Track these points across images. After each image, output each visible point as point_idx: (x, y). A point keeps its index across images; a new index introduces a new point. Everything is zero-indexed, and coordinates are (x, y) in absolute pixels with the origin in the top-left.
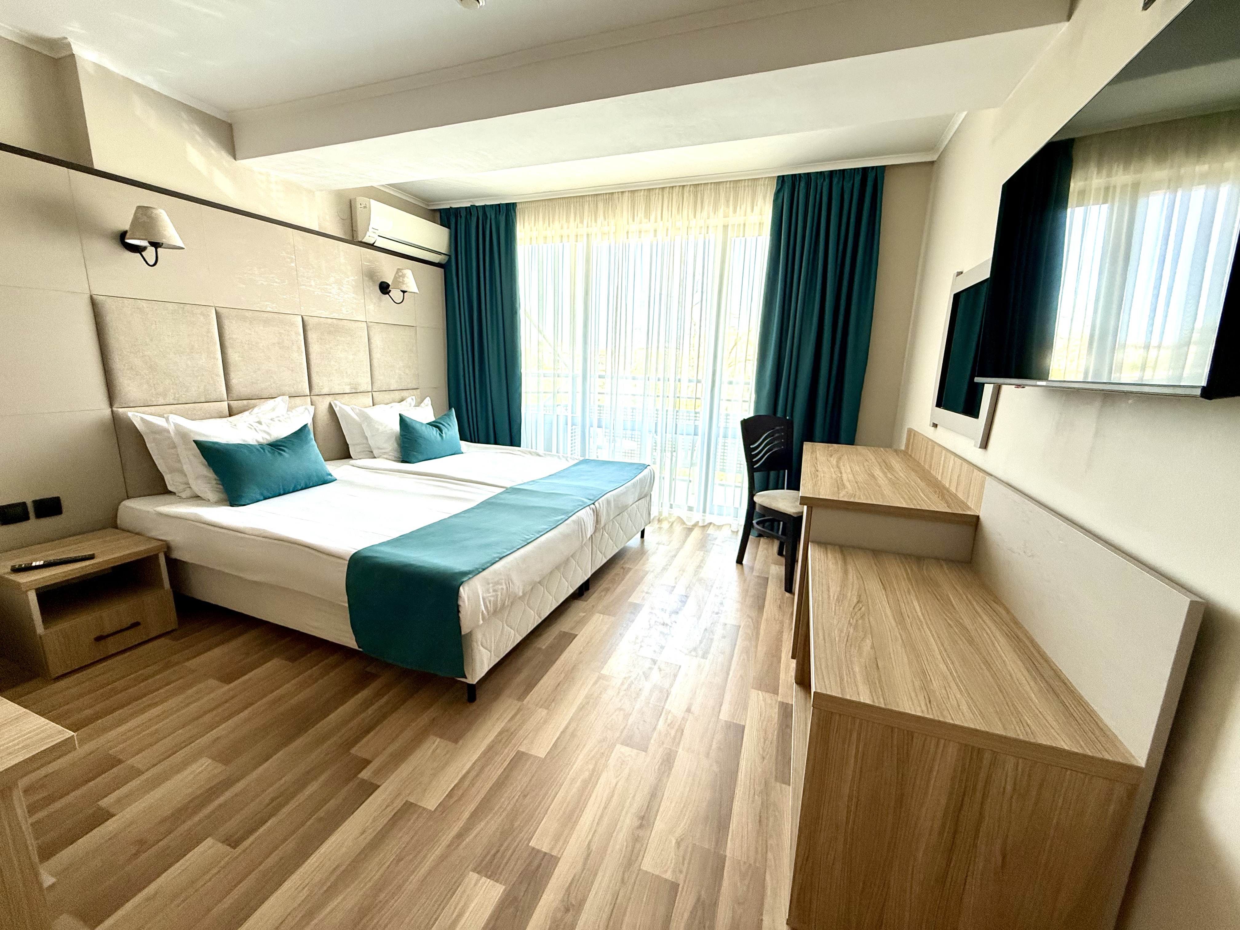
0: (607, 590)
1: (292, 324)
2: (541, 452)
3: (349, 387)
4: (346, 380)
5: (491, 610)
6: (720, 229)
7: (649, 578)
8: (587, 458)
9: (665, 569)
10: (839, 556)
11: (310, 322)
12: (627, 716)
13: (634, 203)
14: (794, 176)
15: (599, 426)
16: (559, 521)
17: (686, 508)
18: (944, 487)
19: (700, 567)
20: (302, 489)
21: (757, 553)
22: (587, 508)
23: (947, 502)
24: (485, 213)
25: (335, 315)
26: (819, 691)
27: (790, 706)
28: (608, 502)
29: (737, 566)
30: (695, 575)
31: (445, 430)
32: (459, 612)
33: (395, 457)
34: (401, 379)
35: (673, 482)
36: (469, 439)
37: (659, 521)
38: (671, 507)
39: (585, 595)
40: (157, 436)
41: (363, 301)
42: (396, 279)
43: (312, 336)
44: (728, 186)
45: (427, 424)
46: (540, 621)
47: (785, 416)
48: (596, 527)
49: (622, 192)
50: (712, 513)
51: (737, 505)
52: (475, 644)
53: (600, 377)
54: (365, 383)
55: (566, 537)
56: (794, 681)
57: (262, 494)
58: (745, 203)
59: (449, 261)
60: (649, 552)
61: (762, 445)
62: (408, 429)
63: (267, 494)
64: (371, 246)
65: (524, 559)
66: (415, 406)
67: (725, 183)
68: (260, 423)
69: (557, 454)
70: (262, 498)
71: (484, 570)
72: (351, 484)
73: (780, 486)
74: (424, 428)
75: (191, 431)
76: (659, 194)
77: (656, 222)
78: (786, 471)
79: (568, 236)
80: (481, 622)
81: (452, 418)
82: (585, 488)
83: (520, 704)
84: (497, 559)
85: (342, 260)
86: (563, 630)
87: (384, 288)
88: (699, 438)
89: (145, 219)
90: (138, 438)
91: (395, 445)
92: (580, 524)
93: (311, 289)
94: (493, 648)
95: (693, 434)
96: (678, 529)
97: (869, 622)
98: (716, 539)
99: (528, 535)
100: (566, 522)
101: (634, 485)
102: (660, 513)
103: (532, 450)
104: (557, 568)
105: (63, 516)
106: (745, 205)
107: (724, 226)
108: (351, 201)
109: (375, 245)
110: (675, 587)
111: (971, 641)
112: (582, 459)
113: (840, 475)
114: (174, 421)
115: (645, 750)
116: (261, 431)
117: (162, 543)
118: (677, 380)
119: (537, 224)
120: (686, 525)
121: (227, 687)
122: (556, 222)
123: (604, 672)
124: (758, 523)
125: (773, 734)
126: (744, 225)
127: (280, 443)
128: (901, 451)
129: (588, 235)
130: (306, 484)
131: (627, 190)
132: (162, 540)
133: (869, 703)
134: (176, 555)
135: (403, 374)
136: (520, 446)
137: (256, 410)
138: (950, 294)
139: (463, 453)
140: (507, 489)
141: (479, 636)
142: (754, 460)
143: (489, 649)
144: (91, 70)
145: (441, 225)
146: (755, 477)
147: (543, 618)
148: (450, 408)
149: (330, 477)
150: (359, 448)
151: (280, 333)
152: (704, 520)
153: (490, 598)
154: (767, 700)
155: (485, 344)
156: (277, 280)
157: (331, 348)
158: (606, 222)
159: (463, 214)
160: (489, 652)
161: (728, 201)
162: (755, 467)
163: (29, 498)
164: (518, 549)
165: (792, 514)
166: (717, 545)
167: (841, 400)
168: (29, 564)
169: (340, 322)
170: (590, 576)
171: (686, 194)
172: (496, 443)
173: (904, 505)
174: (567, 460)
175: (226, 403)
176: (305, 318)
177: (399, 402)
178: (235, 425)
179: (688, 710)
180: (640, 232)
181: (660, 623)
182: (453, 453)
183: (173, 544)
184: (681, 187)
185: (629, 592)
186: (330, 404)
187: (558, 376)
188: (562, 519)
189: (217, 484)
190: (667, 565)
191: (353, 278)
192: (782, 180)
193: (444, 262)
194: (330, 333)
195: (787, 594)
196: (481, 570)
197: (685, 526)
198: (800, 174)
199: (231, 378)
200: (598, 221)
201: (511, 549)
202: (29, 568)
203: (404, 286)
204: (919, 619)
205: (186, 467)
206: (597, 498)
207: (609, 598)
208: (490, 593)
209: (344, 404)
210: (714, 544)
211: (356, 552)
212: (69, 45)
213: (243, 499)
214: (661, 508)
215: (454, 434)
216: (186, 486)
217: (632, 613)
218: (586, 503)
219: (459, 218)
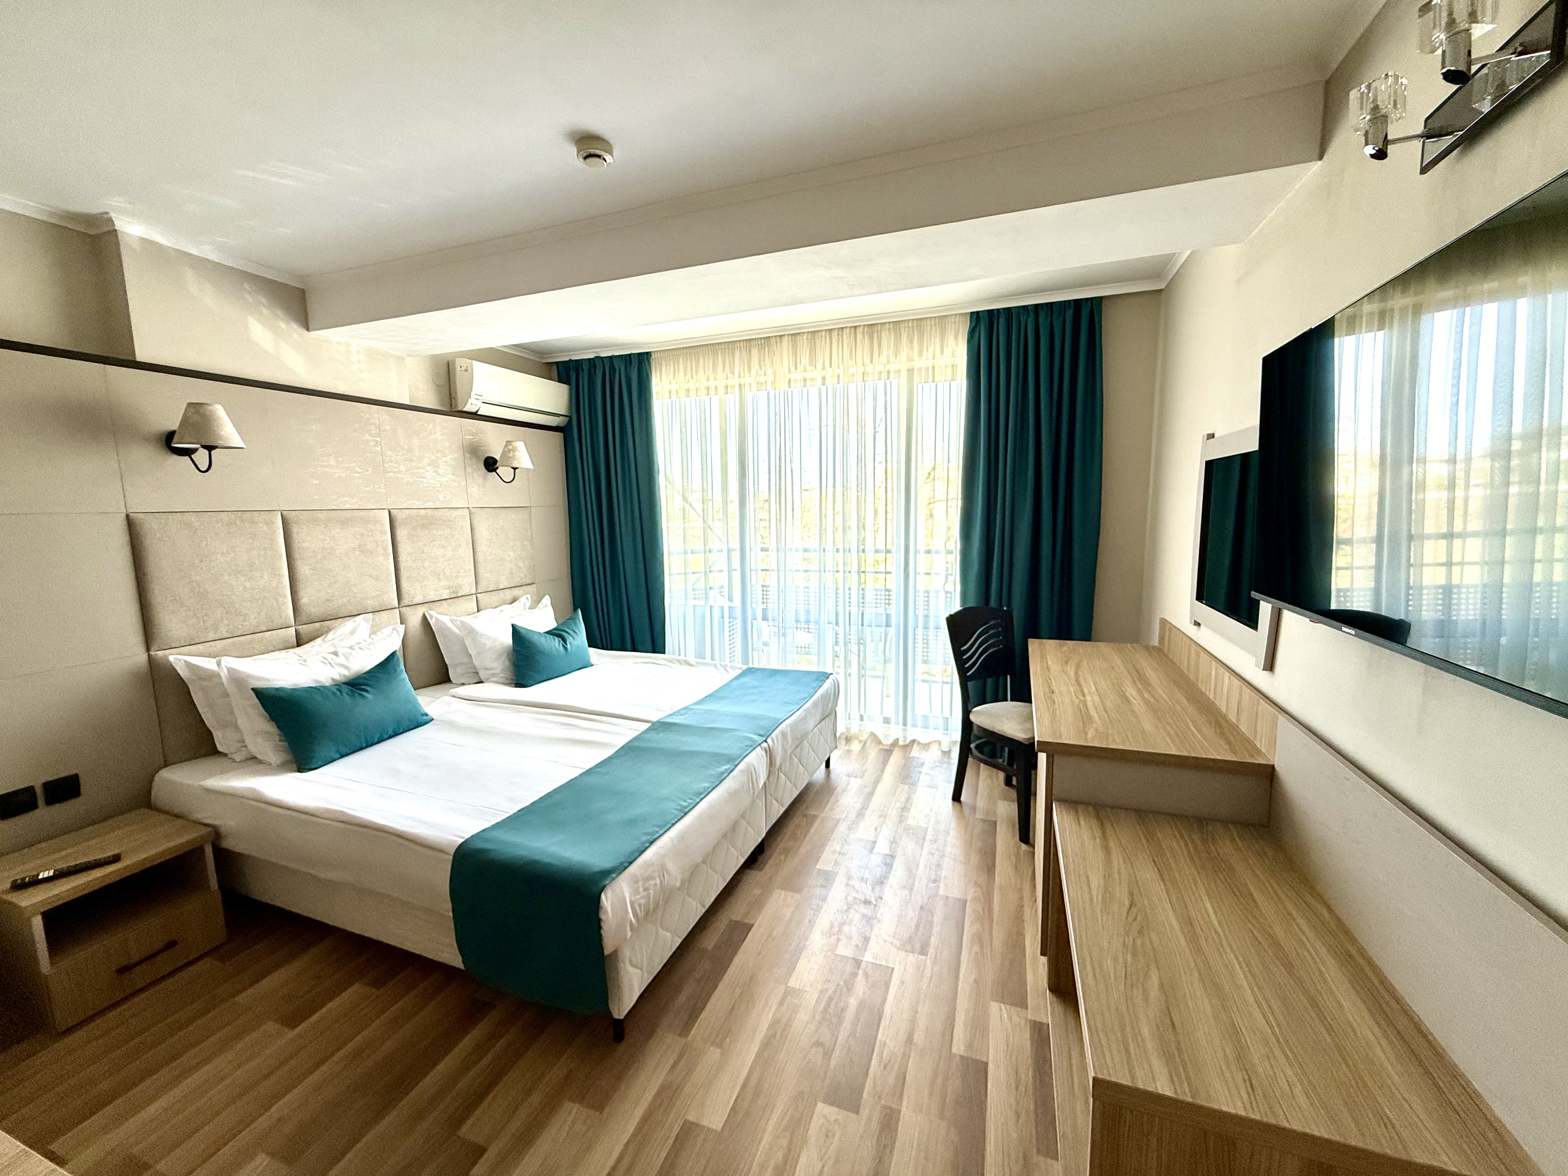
0: (787, 851)
1: (377, 521)
2: (692, 660)
3: (448, 591)
4: (444, 583)
5: (641, 914)
6: (904, 374)
7: (842, 828)
8: (751, 666)
9: (861, 814)
10: (1095, 823)
11: (399, 517)
12: (827, 1054)
13: (796, 348)
14: (991, 312)
15: (765, 618)
16: (722, 773)
17: (881, 720)
18: (1219, 712)
19: (905, 809)
20: (388, 738)
21: (977, 785)
22: (757, 749)
23: (1229, 743)
24: (612, 364)
25: (431, 505)
26: (1100, 1076)
27: (1045, 1027)
28: (784, 734)
29: (953, 805)
30: (900, 822)
31: (569, 639)
32: (600, 927)
33: (507, 679)
34: (512, 573)
35: (863, 680)
36: (600, 646)
37: (848, 740)
38: (862, 719)
39: (760, 861)
40: (204, 683)
41: (464, 483)
42: (504, 454)
43: (401, 533)
44: (910, 324)
45: (546, 633)
46: (704, 910)
47: (1001, 606)
48: (769, 770)
49: (781, 336)
50: (914, 726)
51: (947, 714)
52: (622, 965)
53: (762, 550)
54: (467, 585)
55: (733, 795)
56: (1046, 985)
57: (338, 751)
58: (933, 345)
59: (570, 422)
60: (839, 788)
61: (974, 644)
62: (524, 642)
63: (344, 750)
64: (474, 415)
65: (682, 838)
66: (530, 608)
67: (907, 322)
68: (335, 654)
69: (713, 662)
70: (338, 756)
71: (631, 863)
72: (452, 725)
73: (1000, 696)
74: (543, 640)
75: (248, 676)
76: (826, 337)
77: (824, 369)
78: (1009, 676)
79: (716, 388)
80: (629, 934)
81: (577, 622)
82: (754, 718)
83: (683, 1040)
84: (647, 845)
85: (438, 436)
86: (734, 918)
87: (491, 465)
88: (892, 631)
89: (196, 418)
90: (180, 687)
91: (507, 663)
92: (750, 773)
93: (399, 475)
94: (645, 964)
95: (885, 624)
96: (873, 753)
97: (1151, 942)
98: (922, 764)
99: (685, 801)
100: (732, 774)
101: (815, 705)
102: (848, 729)
103: (680, 658)
104: (725, 836)
105: (81, 799)
106: (933, 347)
107: (908, 370)
108: (448, 363)
109: (478, 413)
110: (875, 842)
111: (1289, 967)
112: (745, 667)
113: (1082, 698)
114: (228, 665)
115: (857, 1112)
116: (338, 664)
117: (210, 829)
118: (861, 550)
119: (677, 377)
120: (883, 745)
121: (291, 1034)
122: (701, 373)
123: (792, 983)
124: (976, 747)
125: (1027, 1075)
126: (933, 368)
127: (361, 681)
128: (1154, 647)
129: (740, 385)
130: (394, 731)
131: (787, 333)
132: (206, 825)
133: (1169, 1094)
134: (228, 844)
135: (515, 567)
136: (664, 653)
137: (331, 635)
138: (1201, 463)
139: (592, 665)
140: (653, 724)
141: (626, 954)
142: (966, 666)
143: (640, 966)
144: (136, 246)
145: (559, 381)
146: (969, 686)
147: (707, 906)
148: (575, 610)
149: (425, 717)
150: (460, 670)
151: (362, 535)
152: (905, 738)
153: (640, 901)
154: (1013, 1017)
155: (617, 520)
156: (358, 470)
157: (425, 545)
158: (762, 372)
159: (585, 367)
160: (638, 971)
161: (911, 342)
162: (968, 674)
163: (37, 783)
164: (673, 824)
165: (1021, 740)
166: (926, 774)
167: (1070, 580)
168: (34, 876)
169: (436, 512)
170: (764, 835)
171: (859, 337)
172: (634, 650)
173: (1174, 752)
174: (726, 670)
175: (293, 629)
176: (393, 512)
177: (511, 603)
178: (305, 661)
179: (909, 1040)
180: (805, 380)
181: (860, 900)
182: (580, 667)
183: (223, 830)
184: (853, 329)
185: (815, 854)
186: (424, 617)
187: (710, 552)
188: (727, 770)
189: (280, 740)
190: (863, 808)
191: (451, 456)
192: (976, 317)
193: (562, 425)
194: (424, 526)
195: (1024, 846)
196: (626, 864)
197: (881, 747)
198: (998, 310)
199: (300, 597)
200: (752, 371)
201: (665, 826)
202: (36, 882)
203: (516, 462)
204: (1216, 932)
205: (242, 722)
206: (769, 733)
207: (790, 865)
208: (639, 894)
209: (441, 614)
210: (920, 773)
211: (463, 842)
212: (110, 220)
213: (314, 760)
214: (848, 721)
215: (580, 644)
216: (239, 745)
217: (823, 886)
218: (757, 741)
219: (581, 372)
